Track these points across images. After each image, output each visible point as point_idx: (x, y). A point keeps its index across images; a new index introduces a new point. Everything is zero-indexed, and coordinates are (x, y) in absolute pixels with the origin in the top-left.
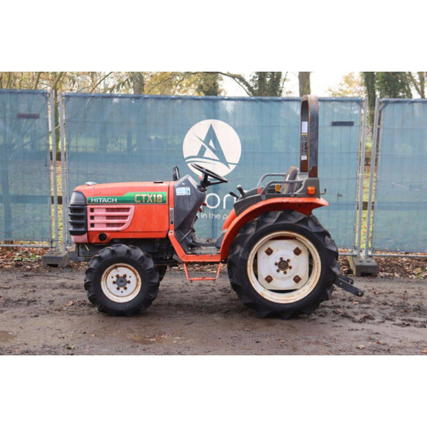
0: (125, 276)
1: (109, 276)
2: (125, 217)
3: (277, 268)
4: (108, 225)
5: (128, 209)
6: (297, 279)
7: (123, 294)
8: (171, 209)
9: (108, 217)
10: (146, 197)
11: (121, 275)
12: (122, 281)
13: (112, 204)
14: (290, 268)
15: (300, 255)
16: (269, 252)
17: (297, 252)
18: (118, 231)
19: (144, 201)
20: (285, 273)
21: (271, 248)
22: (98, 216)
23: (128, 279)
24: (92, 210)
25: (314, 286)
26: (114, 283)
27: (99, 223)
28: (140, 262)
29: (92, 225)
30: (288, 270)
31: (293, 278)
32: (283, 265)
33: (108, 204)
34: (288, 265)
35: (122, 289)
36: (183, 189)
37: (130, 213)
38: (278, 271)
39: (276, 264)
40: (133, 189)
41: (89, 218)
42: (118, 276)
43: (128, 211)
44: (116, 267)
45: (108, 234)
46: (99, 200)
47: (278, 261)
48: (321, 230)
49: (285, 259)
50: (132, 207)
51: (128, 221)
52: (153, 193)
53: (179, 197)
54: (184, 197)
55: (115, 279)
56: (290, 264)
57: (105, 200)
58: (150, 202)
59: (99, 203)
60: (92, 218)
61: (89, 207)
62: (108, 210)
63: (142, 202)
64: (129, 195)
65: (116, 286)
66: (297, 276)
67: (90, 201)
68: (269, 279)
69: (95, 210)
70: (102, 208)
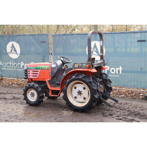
1: (29, 93)
2: (37, 74)
4: (33, 76)
5: (38, 71)
7: (32, 98)
8: (50, 72)
9: (33, 74)
10: (43, 67)
12: (33, 94)
13: (34, 69)
14: (82, 94)
15: (85, 90)
17: (84, 88)
18: (36, 78)
20: (80, 96)
21: (76, 87)
27: (31, 75)
28: (36, 88)
29: (29, 76)
31: (83, 98)
32: (80, 93)
36: (54, 65)
37: (38, 73)
38: (78, 95)
39: (77, 92)
40: (40, 65)
42: (31, 93)
44: (31, 90)
45: (33, 79)
48: (90, 81)
49: (80, 91)
50: (39, 70)
52: (45, 66)
53: (52, 67)
54: (54, 68)
58: (44, 69)
59: (31, 69)
60: (29, 74)
61: (28, 70)
62: (33, 71)
63: (42, 69)
64: (39, 66)
65: (31, 96)
67: (28, 68)
68: (76, 98)
70: (31, 71)
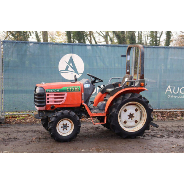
0: (66, 124)
1: (60, 125)
2: (63, 98)
3: (128, 117)
4: (55, 102)
5: (64, 94)
6: (136, 122)
7: (65, 132)
8: (83, 94)
9: (55, 98)
10: (72, 89)
11: (65, 123)
12: (65, 126)
13: (57, 92)
14: (134, 117)
15: (137, 111)
16: (125, 111)
17: (136, 110)
18: (60, 104)
19: (71, 91)
20: (132, 119)
21: (126, 109)
22: (51, 98)
23: (68, 125)
24: (48, 95)
25: (144, 124)
26: (62, 127)
27: (51, 101)
28: (74, 117)
29: (48, 102)
30: (133, 118)
31: (134, 121)
32: (131, 116)
33: (55, 92)
34: (133, 116)
35: (65, 130)
36: (87, 85)
37: (65, 96)
38: (129, 119)
39: (128, 116)
40: (66, 85)
41: (47, 99)
42: (63, 124)
43: (64, 95)
44: (63, 120)
45: (55, 106)
46: (51, 91)
47: (129, 114)
48: (147, 101)
49: (132, 113)
50: (66, 93)
51: (64, 99)
52: (74, 87)
53: (86, 88)
54: (88, 88)
55: (62, 126)
56: (134, 115)
57: (53, 90)
58: (73, 91)
59: (51, 92)
60: (48, 99)
61: (47, 94)
62: (55, 95)
63: (70, 91)
64: (64, 88)
65: (62, 129)
66: (136, 120)
67: (47, 91)
68: (125, 122)
69: (49, 95)
70: (53, 94)
